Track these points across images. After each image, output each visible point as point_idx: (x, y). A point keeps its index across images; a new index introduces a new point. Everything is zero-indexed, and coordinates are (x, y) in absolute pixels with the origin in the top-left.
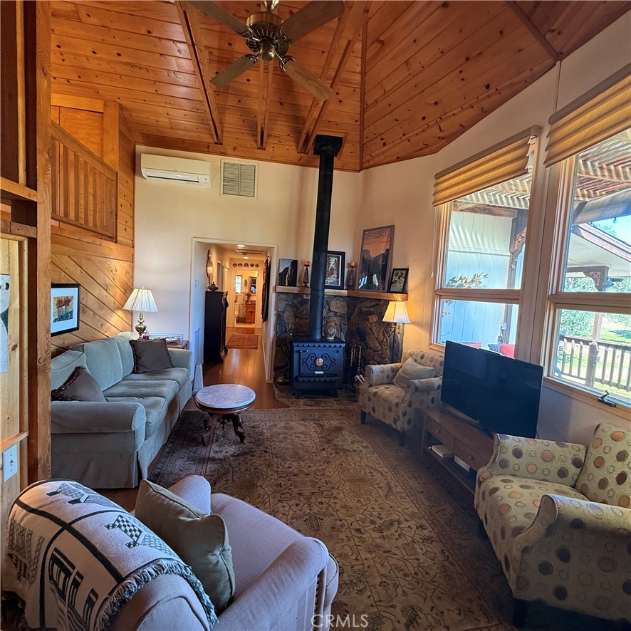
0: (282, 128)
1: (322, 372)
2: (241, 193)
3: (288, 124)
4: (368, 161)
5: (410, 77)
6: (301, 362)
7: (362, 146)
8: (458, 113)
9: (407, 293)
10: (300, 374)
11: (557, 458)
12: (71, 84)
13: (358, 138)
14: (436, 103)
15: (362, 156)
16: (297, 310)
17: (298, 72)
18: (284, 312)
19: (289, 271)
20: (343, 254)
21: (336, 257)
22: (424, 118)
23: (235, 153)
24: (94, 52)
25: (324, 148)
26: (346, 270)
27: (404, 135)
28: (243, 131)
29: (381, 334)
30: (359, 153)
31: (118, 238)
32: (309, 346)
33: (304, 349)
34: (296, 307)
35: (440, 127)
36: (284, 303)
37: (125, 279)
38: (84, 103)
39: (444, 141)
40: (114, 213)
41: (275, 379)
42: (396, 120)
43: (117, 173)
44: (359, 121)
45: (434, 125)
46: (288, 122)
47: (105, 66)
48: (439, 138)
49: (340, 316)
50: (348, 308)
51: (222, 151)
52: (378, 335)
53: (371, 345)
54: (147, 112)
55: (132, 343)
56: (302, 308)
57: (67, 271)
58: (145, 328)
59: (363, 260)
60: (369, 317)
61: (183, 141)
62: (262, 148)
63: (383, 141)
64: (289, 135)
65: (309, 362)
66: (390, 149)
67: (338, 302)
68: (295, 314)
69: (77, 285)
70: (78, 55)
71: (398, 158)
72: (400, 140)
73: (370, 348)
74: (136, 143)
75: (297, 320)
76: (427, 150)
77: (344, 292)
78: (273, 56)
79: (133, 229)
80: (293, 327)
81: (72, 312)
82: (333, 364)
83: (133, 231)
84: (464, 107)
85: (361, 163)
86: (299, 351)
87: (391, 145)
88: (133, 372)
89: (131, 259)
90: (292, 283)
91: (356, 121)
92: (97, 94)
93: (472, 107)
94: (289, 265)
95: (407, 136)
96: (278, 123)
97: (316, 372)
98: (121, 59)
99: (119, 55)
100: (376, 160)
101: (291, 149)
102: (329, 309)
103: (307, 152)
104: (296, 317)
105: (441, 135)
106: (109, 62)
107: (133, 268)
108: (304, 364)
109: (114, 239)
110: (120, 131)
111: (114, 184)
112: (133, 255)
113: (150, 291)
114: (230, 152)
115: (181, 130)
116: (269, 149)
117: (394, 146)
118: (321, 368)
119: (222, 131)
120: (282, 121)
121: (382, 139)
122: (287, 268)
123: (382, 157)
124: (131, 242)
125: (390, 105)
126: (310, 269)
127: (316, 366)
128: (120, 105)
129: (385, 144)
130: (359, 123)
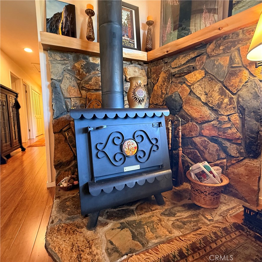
1: (137, 167)
6: (94, 152)
10: (92, 177)
16: (81, 78)
18: (60, 81)
19: (63, 19)
26: (141, 31)
32: (106, 117)
33: (97, 123)
34: (79, 74)
36: (60, 68)
41: (58, 181)
53: (195, 115)
56: (88, 76)
60: (186, 77)
65: (111, 150)
68: (79, 84)
73: (193, 119)
75: (84, 92)
77: (143, 55)
82: (155, 148)
86: (86, 131)
90: (71, 32)
94: (61, 9)
97: (125, 169)
104: (81, 88)
108: (100, 155)
118: (136, 159)
122: (60, 14)
126: (95, 19)
127: (125, 157)
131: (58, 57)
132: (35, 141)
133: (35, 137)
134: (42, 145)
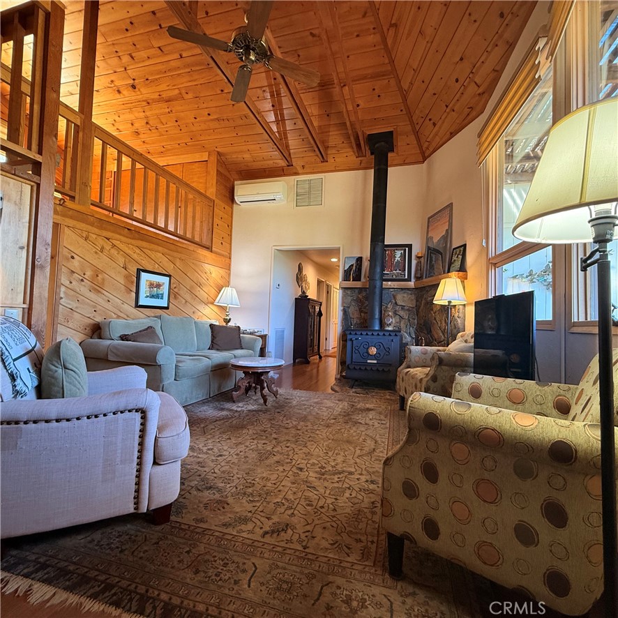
0: (335, 138)
1: (375, 362)
2: (311, 204)
3: (339, 132)
4: (427, 148)
5: (429, 45)
6: (354, 350)
7: (417, 134)
8: (486, 59)
9: (466, 271)
10: (352, 362)
11: (530, 399)
12: (189, 146)
13: (409, 128)
14: (461, 59)
15: (420, 146)
16: (362, 305)
17: (282, 67)
18: (349, 307)
20: (410, 246)
21: (401, 250)
22: (457, 81)
23: (305, 171)
24: (195, 118)
25: (377, 145)
26: (414, 262)
27: (447, 106)
28: (305, 149)
29: (443, 322)
30: (415, 142)
31: (213, 249)
32: (361, 334)
33: (356, 337)
34: (361, 302)
35: (476, 83)
36: (350, 299)
37: (220, 282)
38: (198, 157)
39: (486, 95)
40: (211, 230)
42: (435, 94)
43: (214, 201)
44: (404, 110)
45: (469, 83)
46: (339, 130)
47: (203, 126)
48: (479, 94)
49: (408, 310)
50: (417, 301)
51: (294, 171)
52: (441, 323)
53: (436, 336)
54: (236, 152)
55: (212, 326)
56: (367, 303)
57: (160, 264)
58: (230, 319)
59: (429, 248)
60: (433, 306)
61: (264, 170)
62: (324, 160)
63: (432, 122)
64: (343, 142)
65: (362, 350)
66: (440, 128)
67: (405, 295)
68: (360, 309)
69: (169, 276)
70: (188, 123)
71: (451, 134)
72: (446, 114)
73: (435, 340)
74: (235, 180)
75: (362, 314)
76: (474, 113)
77: (412, 284)
78: (253, 59)
79: (231, 244)
80: (359, 322)
81: (162, 294)
82: (387, 353)
83: (231, 247)
84: (489, 49)
85: (423, 153)
86: (351, 339)
87: (441, 122)
88: (209, 349)
89: (228, 268)
90: (357, 278)
91: (401, 110)
92: (203, 148)
93: (497, 45)
94: (354, 262)
95: (451, 105)
96: (331, 133)
97: (368, 361)
98: (210, 117)
99: (209, 114)
100: (434, 145)
101: (349, 155)
102: (396, 303)
103: (364, 154)
104: (361, 311)
105: (481, 90)
106: (205, 122)
107: (229, 274)
108: (357, 352)
109: (209, 249)
110: (217, 170)
111: (212, 208)
112: (230, 265)
113: (234, 289)
114: (300, 170)
115: (260, 161)
116: (331, 160)
117: (443, 122)
118: (374, 357)
119: (290, 154)
120: (334, 131)
121: (430, 120)
122: (352, 265)
123: (437, 139)
124: (228, 255)
125: (423, 82)
127: (369, 355)
128: (218, 152)
129: (434, 124)
130: (404, 112)
131: (349, 292)
132: (330, 352)
133: (330, 349)
134: (335, 357)
